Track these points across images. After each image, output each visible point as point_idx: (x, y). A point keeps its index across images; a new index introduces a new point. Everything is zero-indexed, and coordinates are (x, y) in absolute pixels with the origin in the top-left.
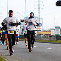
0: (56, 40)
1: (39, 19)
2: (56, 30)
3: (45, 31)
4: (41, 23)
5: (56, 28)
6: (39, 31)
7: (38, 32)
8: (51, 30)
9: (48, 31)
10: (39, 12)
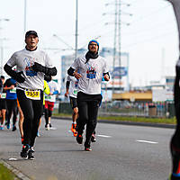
0: (169, 117)
1: (117, 54)
2: (167, 88)
3: (135, 91)
4: (123, 68)
5: (167, 80)
6: (118, 92)
7: (114, 93)
8: (153, 88)
9: (146, 89)
10: (118, 35)
